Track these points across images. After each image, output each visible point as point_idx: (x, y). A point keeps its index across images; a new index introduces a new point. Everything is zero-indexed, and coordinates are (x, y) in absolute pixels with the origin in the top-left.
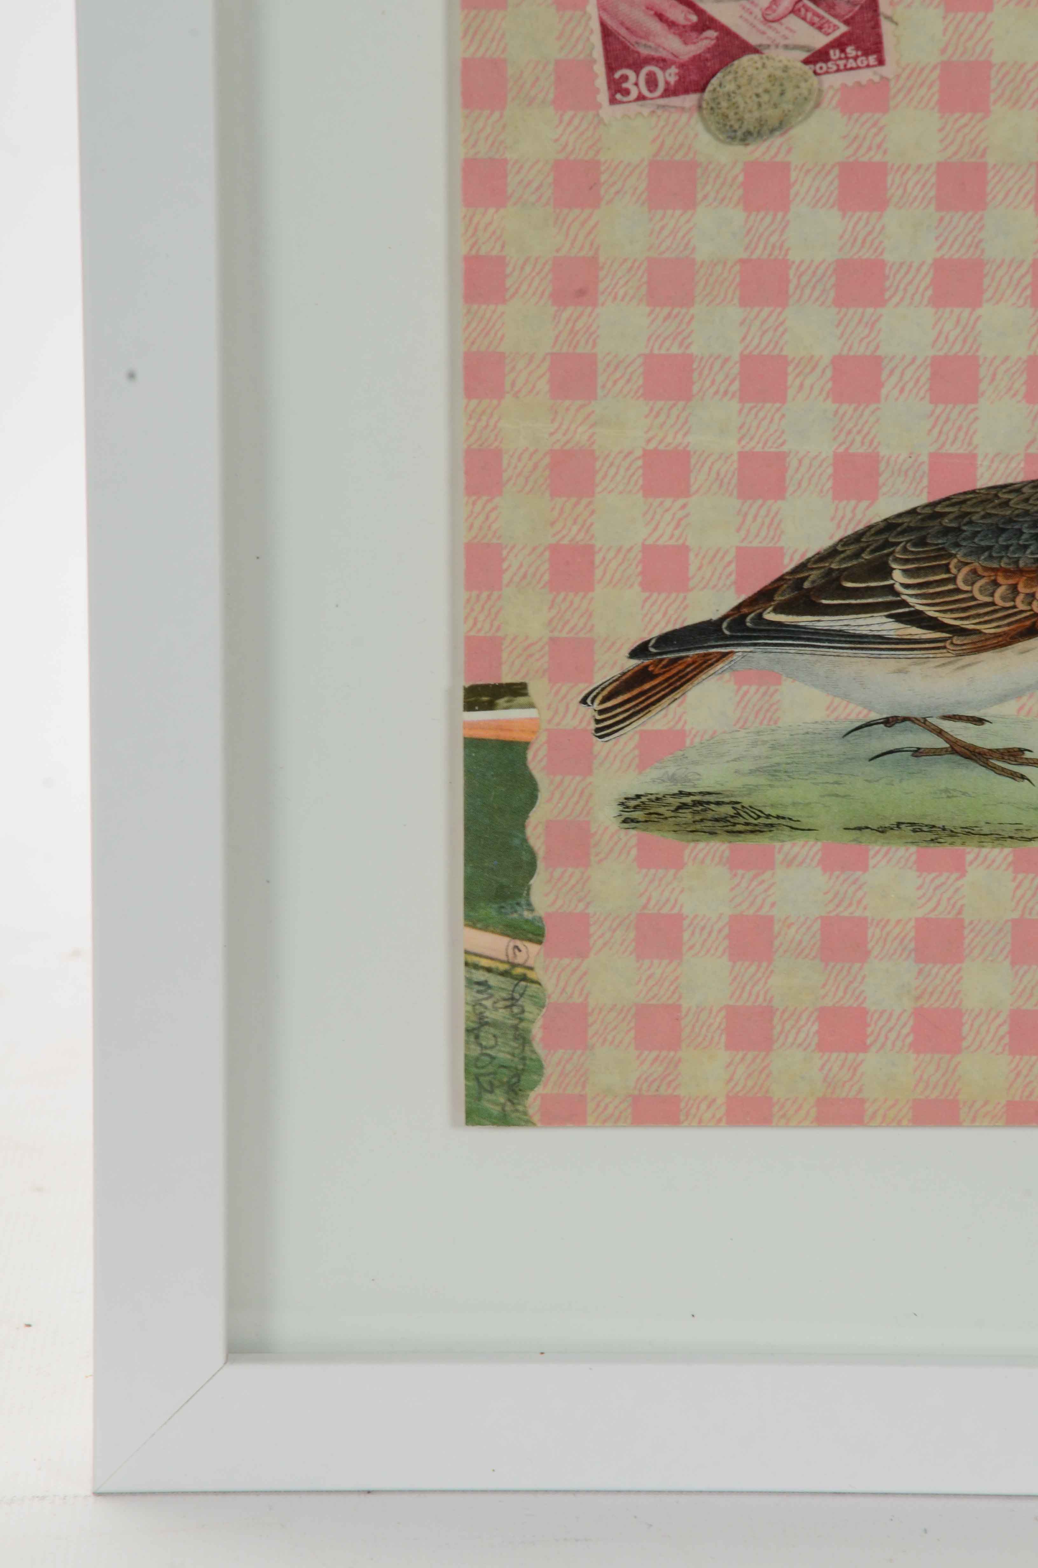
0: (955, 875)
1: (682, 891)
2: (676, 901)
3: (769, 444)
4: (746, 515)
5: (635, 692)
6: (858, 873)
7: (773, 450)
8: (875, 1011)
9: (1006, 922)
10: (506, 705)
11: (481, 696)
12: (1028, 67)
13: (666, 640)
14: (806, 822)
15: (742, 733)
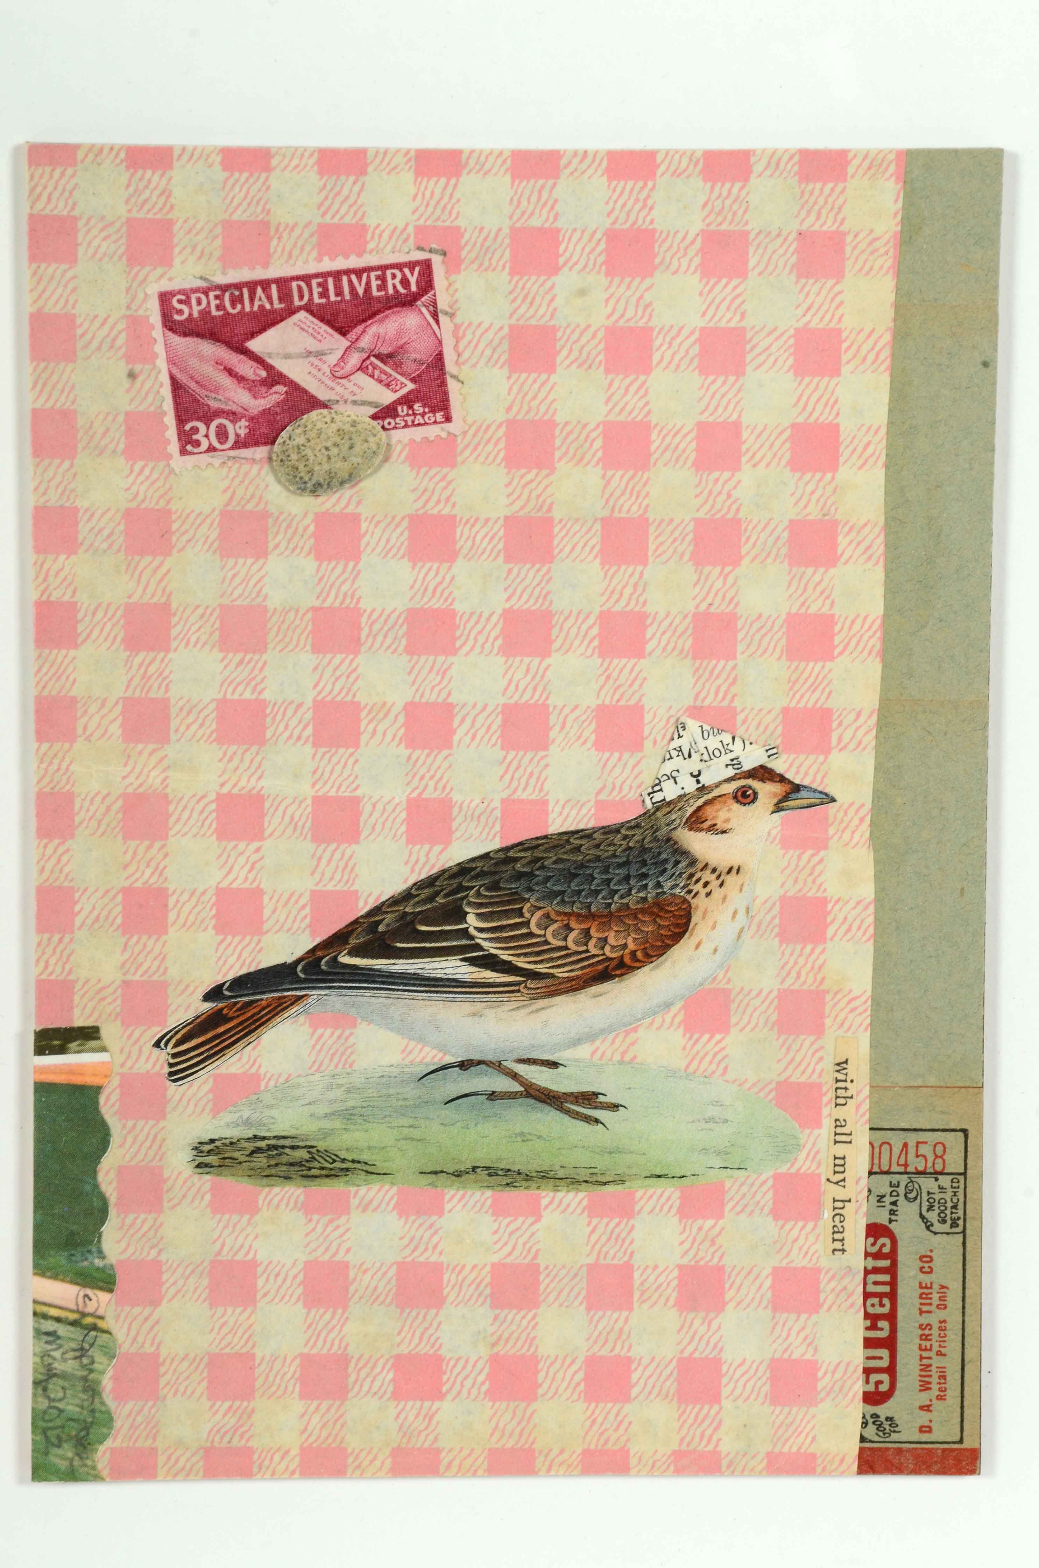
0: (531, 1220)
1: (256, 1237)
2: (250, 1246)
3: (343, 789)
4: (320, 858)
5: (209, 1035)
6: (434, 1218)
7: (346, 794)
8: (451, 1359)
9: (582, 1266)
10: (77, 1049)
11: (52, 1039)
12: (592, 426)
13: (241, 983)
14: (381, 1167)
15: (317, 1076)
